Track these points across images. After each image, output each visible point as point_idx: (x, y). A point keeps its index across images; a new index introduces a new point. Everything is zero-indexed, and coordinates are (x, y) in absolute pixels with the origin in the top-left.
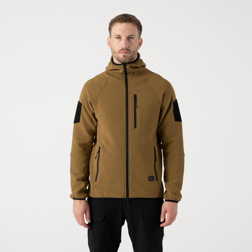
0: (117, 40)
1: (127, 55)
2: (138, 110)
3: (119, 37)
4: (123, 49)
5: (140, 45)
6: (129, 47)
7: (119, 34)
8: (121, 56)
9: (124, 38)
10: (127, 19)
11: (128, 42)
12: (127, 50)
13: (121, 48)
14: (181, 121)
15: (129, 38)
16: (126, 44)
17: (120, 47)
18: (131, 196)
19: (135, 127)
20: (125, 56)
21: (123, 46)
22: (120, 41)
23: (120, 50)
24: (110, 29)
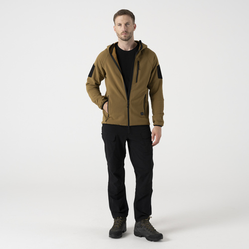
0: (119, 27)
1: (126, 35)
2: (140, 71)
3: (120, 25)
4: (123, 32)
5: (135, 28)
6: (127, 30)
7: (120, 23)
8: (123, 36)
9: (123, 25)
10: (123, 12)
12: (126, 32)
14: (162, 78)
15: (126, 24)
16: (125, 29)
17: (121, 31)
18: (131, 125)
19: (136, 82)
20: (125, 36)
21: (123, 30)
22: (121, 27)
24: (114, 20)
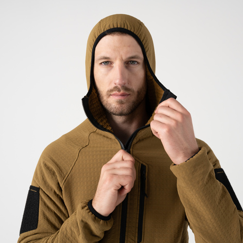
3: (108, 62)
4: (116, 88)
6: (129, 82)
7: (108, 56)
9: (117, 65)
11: (126, 71)
12: (126, 89)
13: (113, 86)
17: (110, 83)
20: (121, 103)
21: (117, 81)
22: (110, 70)
23: (111, 91)
